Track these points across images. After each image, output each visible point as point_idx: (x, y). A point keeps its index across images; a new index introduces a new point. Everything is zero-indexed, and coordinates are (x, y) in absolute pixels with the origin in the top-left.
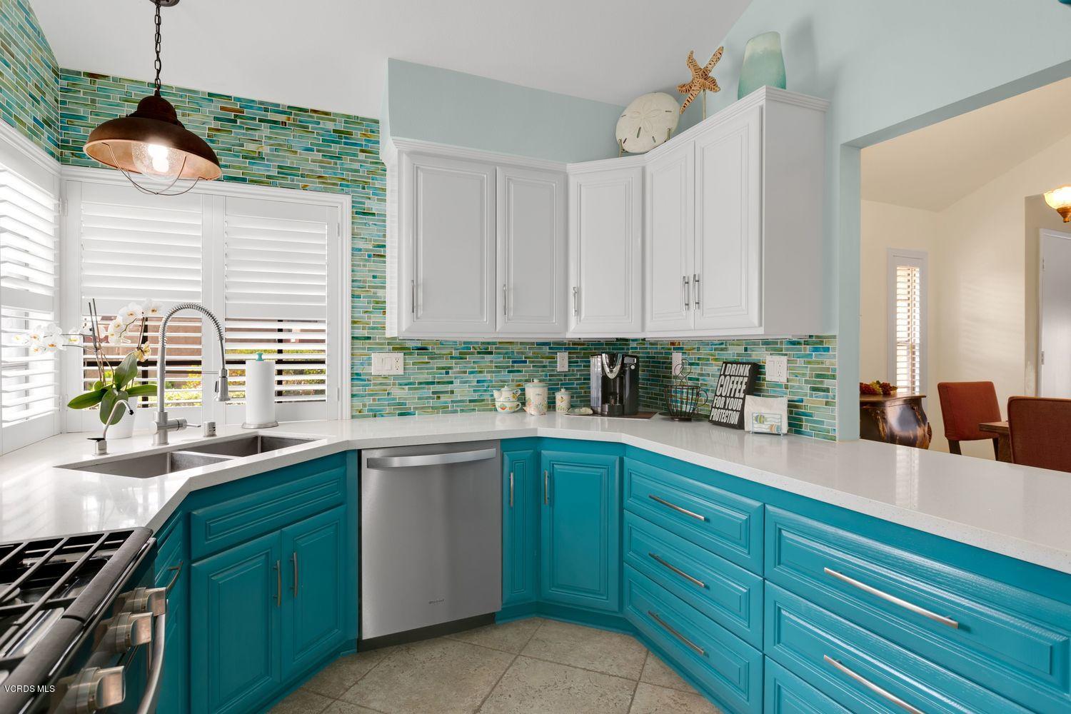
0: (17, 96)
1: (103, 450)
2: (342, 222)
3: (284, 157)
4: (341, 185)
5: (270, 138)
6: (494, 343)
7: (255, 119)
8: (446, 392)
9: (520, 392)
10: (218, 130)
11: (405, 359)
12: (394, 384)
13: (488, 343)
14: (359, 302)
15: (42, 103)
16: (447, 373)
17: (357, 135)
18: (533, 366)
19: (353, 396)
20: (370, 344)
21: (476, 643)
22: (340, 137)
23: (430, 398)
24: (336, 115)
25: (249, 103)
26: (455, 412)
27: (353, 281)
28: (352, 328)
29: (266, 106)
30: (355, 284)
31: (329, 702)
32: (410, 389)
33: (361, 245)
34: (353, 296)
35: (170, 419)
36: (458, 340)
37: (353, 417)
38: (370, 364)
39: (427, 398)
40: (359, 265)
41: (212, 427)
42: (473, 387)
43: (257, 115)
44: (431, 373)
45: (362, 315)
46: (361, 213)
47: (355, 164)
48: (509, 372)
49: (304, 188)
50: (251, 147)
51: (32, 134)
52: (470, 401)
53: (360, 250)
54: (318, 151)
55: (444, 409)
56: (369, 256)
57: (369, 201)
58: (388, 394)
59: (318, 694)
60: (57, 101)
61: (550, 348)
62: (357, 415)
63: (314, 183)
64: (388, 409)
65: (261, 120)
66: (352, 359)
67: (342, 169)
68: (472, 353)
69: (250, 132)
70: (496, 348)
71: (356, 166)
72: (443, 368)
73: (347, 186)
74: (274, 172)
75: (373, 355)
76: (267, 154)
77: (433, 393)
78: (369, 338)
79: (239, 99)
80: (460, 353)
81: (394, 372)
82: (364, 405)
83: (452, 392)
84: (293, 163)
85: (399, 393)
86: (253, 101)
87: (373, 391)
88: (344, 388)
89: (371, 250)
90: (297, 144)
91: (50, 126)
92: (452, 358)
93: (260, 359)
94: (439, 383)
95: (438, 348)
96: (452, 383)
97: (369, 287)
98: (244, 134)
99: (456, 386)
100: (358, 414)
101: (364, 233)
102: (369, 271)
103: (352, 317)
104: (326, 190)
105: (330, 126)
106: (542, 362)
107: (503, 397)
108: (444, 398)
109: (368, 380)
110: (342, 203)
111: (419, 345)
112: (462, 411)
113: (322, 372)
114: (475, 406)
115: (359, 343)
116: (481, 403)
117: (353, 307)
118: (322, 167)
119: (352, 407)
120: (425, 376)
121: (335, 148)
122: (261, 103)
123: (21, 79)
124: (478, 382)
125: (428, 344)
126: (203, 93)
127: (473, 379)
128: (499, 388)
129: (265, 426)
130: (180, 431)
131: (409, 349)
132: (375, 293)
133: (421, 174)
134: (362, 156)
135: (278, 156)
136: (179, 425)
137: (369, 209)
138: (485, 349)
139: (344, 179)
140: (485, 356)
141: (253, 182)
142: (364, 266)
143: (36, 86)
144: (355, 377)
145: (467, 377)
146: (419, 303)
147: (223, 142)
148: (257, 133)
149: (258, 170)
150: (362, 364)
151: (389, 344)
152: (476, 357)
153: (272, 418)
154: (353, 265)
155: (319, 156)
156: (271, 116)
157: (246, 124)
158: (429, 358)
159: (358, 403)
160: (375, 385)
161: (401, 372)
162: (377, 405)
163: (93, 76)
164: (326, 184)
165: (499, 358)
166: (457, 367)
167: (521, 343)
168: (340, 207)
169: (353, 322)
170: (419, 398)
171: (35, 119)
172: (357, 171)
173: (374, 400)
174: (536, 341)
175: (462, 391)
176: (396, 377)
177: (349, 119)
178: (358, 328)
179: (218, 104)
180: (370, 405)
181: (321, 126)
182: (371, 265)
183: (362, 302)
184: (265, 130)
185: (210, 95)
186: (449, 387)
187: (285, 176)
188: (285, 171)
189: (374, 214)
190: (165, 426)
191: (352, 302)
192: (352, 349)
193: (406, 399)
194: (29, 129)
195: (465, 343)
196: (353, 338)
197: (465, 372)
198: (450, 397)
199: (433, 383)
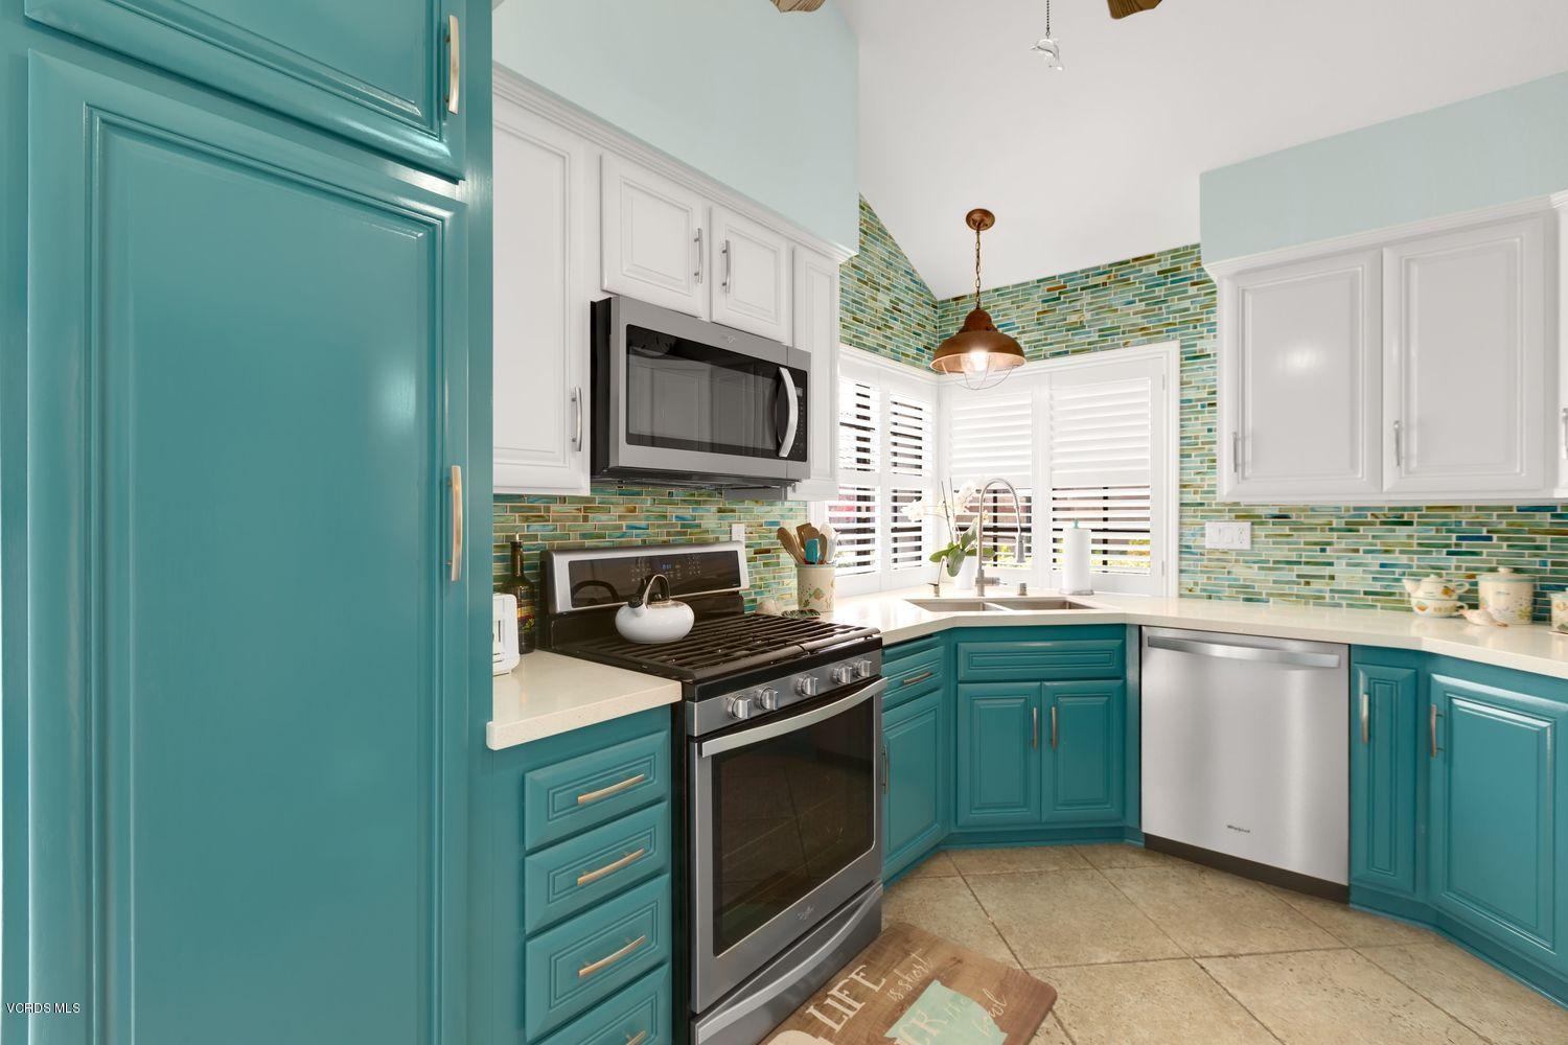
0: (904, 339)
1: (937, 593)
2: (1168, 373)
3: (1105, 318)
4: (1167, 331)
5: (1091, 304)
6: (1416, 509)
7: (1076, 290)
8: (1322, 577)
9: (1467, 587)
10: (1045, 312)
11: (1252, 530)
12: (1237, 561)
13: (1405, 509)
14: (1190, 462)
15: (923, 335)
16: (1323, 550)
17: (1186, 266)
18: (1509, 546)
19: (1181, 571)
20: (1202, 511)
21: (1298, 908)
22: (1166, 278)
23: (1294, 582)
24: (1161, 254)
25: (1071, 276)
26: (1339, 605)
27: (1182, 438)
28: (1181, 493)
29: (1086, 273)
30: (1185, 441)
31: (1089, 867)
32: (1260, 568)
33: (1191, 394)
34: (1182, 456)
35: (986, 575)
36: (1343, 505)
37: (1181, 596)
38: (1203, 535)
39: (1288, 583)
40: (1190, 419)
41: (1023, 587)
42: (1372, 572)
43: (1078, 284)
44: (1295, 550)
45: (1193, 476)
46: (1191, 356)
47: (1187, 301)
48: (1449, 553)
49: (1125, 345)
50: (1074, 318)
51: (915, 361)
52: (1366, 593)
53: (1190, 401)
54: (1141, 301)
55: (1318, 599)
56: (1203, 406)
57: (1202, 341)
58: (1229, 573)
59: (1084, 857)
60: (935, 327)
61: (1553, 516)
62: (1186, 594)
63: (1136, 337)
64: (1227, 592)
65: (1082, 289)
66: (1180, 528)
67: (1168, 313)
68: (1370, 524)
69: (1073, 304)
70: (1420, 516)
71: (1186, 304)
72: (1316, 544)
73: (1175, 330)
74: (1095, 337)
75: (1208, 525)
76: (1088, 321)
77: (1299, 576)
78: (1202, 504)
79: (1061, 276)
80: (1347, 523)
81: (1236, 546)
82: (1196, 584)
83: (1332, 578)
84: (1113, 322)
85: (1243, 573)
86: (1076, 273)
87: (1207, 567)
88: (1170, 561)
89: (1207, 399)
90: (1117, 303)
91: (930, 349)
92: (1331, 530)
93: (1076, 527)
94: (1307, 563)
95: (1306, 517)
96: (1331, 564)
97: (1203, 443)
98: (1067, 308)
99: (1340, 568)
100: (1187, 592)
101: (1196, 378)
102: (1203, 424)
103: (1181, 480)
104: (1150, 342)
105: (1155, 268)
106: (1533, 540)
107: (1424, 592)
108: (1316, 585)
109: (1201, 554)
110: (1168, 352)
111: (1277, 513)
112: (1350, 606)
113: (1146, 542)
114: (1377, 601)
115: (1189, 511)
116: (1388, 598)
117: (1182, 469)
118: (1144, 317)
119: (1180, 584)
120: (1283, 553)
121: (1159, 292)
122: (1082, 271)
123: (907, 324)
124: (1382, 566)
125: (1291, 510)
126: (1033, 282)
127: (1374, 561)
128: (1417, 577)
129: (1079, 593)
130: (995, 587)
131: (1260, 517)
132: (1211, 450)
133: (1249, 298)
134: (1193, 290)
135: (1099, 320)
136: (994, 582)
137: (1202, 351)
138: (1398, 518)
139: (1170, 324)
140: (1397, 527)
141: (1074, 352)
142: (1197, 419)
143: (919, 324)
144: (1184, 550)
145: (1360, 557)
146: (1246, 460)
147: (1049, 322)
148: (1078, 303)
149: (1079, 339)
150: (1193, 535)
151: (1230, 511)
152: (1379, 530)
153: (1088, 587)
154: (1182, 420)
155: (1142, 306)
156: (1091, 281)
157: (1069, 297)
158: (1291, 529)
159: (1188, 580)
160: (1210, 560)
161: (1247, 546)
162: (1215, 585)
163: (956, 299)
164: (1148, 334)
165: (1427, 531)
166: (1341, 542)
167: (1478, 508)
168: (1165, 356)
169: (1182, 486)
170: (1275, 582)
171: (918, 349)
172: (1187, 309)
173: (1209, 578)
174: (1515, 504)
175: (1349, 576)
176: (1240, 553)
177: (1176, 253)
178: (1189, 493)
179: (1045, 287)
180: (1203, 584)
181: (1144, 272)
182: (1206, 416)
183: (1194, 462)
184: (1087, 297)
185: (1039, 281)
186: (1327, 571)
187: (1108, 338)
188: (1105, 333)
189: (1209, 356)
190: (982, 581)
191: (1181, 462)
192: (1181, 517)
193: (1254, 581)
194: (914, 358)
195: (1355, 509)
196: (1182, 504)
197: (1357, 551)
198: (1328, 584)
199: (1299, 563)
